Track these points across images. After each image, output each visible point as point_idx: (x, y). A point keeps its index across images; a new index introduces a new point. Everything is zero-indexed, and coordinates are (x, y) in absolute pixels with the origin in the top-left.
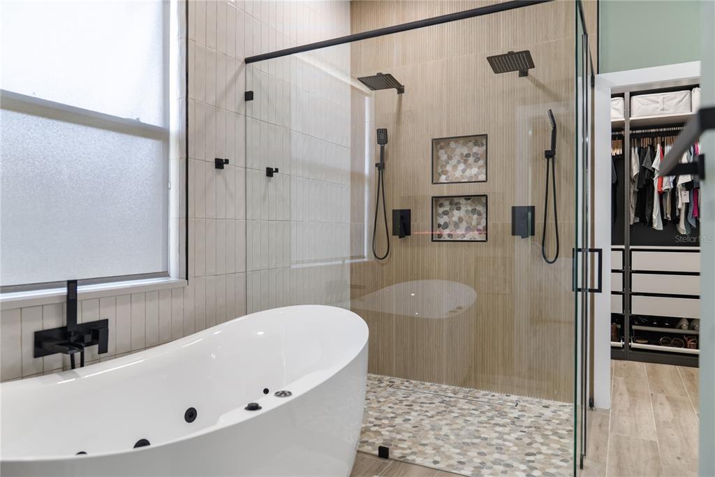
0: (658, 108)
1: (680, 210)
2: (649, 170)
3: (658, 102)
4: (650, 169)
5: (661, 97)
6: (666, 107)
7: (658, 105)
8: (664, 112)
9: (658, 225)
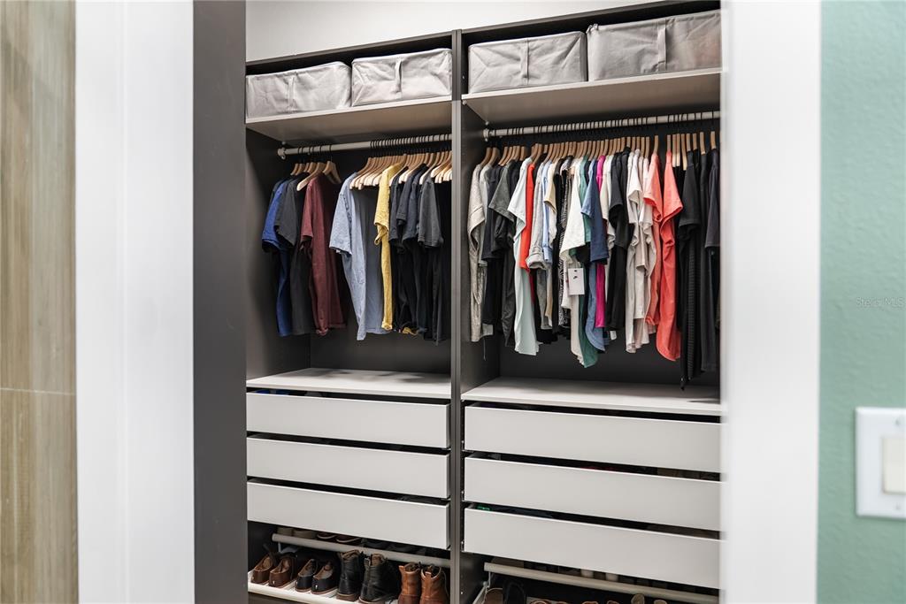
0: (518, 73)
1: (568, 312)
2: (503, 217)
3: (518, 60)
4: (506, 215)
5: (525, 47)
6: (533, 70)
7: (517, 66)
8: (531, 82)
9: (526, 343)
